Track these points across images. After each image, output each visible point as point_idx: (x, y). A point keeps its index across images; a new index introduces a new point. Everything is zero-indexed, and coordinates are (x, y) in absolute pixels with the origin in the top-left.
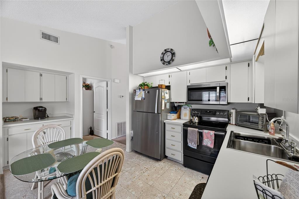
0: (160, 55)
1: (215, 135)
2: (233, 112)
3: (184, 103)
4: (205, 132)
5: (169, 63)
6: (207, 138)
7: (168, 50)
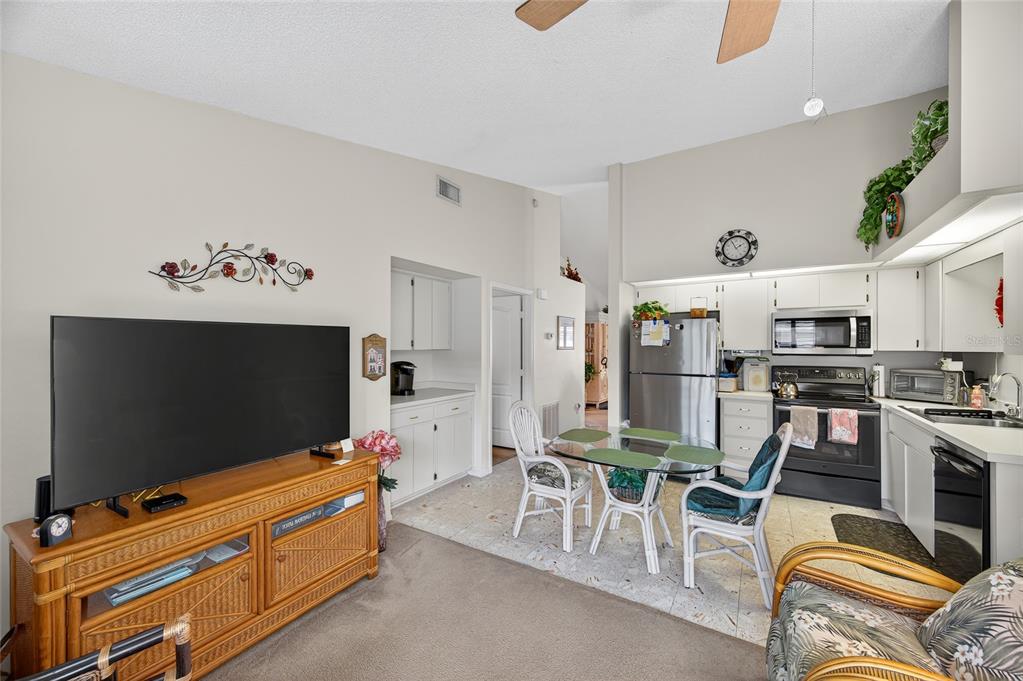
0: (713, 243)
1: (859, 417)
2: (880, 369)
3: (758, 351)
4: (835, 413)
5: (740, 262)
6: (841, 424)
7: (740, 234)
